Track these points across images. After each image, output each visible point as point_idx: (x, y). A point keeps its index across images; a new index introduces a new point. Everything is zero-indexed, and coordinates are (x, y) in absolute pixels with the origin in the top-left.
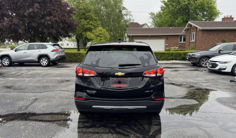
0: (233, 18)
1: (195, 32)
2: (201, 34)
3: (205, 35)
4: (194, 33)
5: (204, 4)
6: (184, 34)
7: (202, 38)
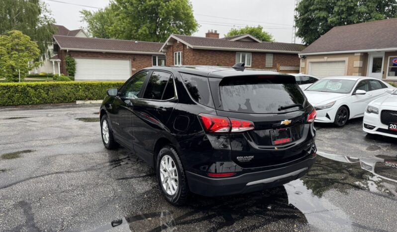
0: (218, 34)
1: (181, 52)
2: (192, 55)
3: (197, 57)
4: (179, 53)
5: (180, 9)
6: (163, 53)
7: (193, 61)
